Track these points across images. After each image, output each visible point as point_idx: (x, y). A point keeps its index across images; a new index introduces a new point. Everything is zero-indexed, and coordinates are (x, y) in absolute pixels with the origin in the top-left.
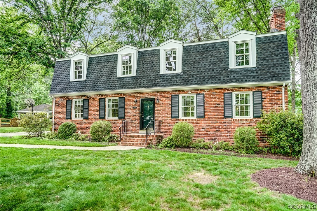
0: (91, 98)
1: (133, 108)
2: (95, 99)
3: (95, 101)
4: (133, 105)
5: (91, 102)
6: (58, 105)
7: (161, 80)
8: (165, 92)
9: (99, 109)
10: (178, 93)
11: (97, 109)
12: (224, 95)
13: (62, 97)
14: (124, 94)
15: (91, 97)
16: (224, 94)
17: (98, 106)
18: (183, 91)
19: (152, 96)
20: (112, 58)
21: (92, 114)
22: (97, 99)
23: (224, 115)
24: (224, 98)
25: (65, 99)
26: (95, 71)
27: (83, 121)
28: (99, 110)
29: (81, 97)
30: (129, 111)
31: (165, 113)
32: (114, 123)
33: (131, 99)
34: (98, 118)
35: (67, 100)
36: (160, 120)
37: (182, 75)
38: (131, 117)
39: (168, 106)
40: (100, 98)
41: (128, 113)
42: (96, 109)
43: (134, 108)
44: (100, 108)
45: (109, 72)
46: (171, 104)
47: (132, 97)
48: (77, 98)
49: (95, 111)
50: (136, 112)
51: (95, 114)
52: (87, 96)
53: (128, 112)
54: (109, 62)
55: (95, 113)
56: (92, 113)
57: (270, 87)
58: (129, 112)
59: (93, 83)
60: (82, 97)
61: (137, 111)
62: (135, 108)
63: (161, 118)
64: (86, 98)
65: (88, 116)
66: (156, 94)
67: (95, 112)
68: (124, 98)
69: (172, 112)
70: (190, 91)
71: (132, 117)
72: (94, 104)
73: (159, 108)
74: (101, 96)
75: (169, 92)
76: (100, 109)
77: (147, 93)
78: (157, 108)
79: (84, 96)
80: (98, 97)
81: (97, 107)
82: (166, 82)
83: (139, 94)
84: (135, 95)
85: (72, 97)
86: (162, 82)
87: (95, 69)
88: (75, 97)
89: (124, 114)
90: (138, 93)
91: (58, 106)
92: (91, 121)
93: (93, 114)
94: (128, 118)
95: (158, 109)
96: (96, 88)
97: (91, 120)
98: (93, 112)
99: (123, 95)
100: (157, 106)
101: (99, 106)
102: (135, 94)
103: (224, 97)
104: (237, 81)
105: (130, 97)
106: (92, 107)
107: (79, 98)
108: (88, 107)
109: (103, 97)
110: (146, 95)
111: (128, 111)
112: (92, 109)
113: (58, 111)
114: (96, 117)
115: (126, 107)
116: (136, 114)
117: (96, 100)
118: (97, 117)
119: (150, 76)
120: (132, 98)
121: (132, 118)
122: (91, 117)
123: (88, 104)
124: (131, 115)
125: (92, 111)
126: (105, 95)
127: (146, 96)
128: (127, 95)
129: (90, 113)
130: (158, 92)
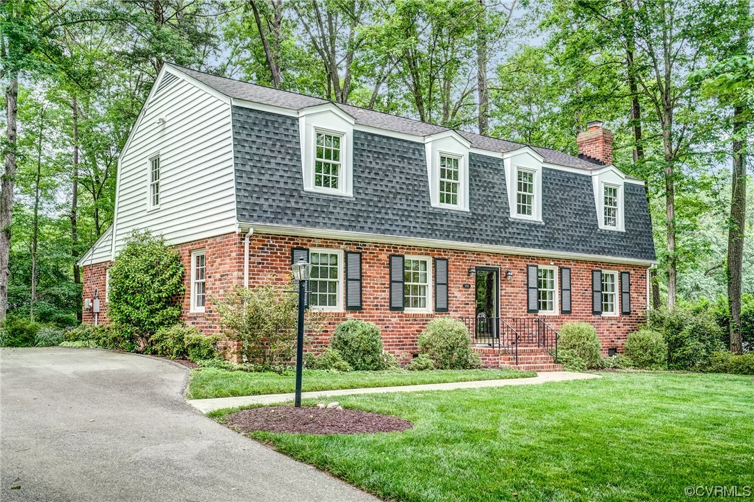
0: (368, 251)
1: (464, 286)
2: (378, 257)
3: (379, 260)
4: (464, 279)
5: (367, 263)
6: (259, 260)
7: (515, 230)
8: (517, 256)
9: (390, 285)
10: (536, 262)
11: (385, 284)
12: (593, 274)
13: (275, 237)
14: (445, 252)
15: (367, 249)
16: (593, 271)
17: (388, 276)
18: (543, 259)
19: (497, 262)
20: (409, 148)
21: (372, 297)
22: (384, 256)
23: (593, 310)
24: (593, 280)
25: (286, 243)
26: (372, 175)
27: (347, 315)
28: (390, 288)
29: (337, 244)
30: (457, 294)
31: (517, 301)
32: (424, 322)
33: (459, 265)
34: (386, 310)
35: (293, 249)
36: (510, 316)
37: (543, 227)
38: (459, 307)
39: (522, 287)
40: (390, 253)
41: (454, 299)
42: (381, 284)
43: (466, 287)
44: (391, 281)
45: (411, 187)
46: (527, 284)
47: (460, 259)
48: (327, 246)
49: (378, 288)
50: (468, 298)
51: (377, 298)
52: (356, 245)
53: (453, 297)
54: (403, 158)
55: (379, 293)
56: (372, 295)
57: (637, 266)
58: (456, 297)
59: (377, 210)
60: (342, 246)
61: (470, 294)
62: (468, 286)
63: (512, 312)
64: (353, 250)
65: (361, 301)
66: (503, 260)
67: (377, 291)
68: (447, 260)
69: (528, 300)
70: (553, 261)
71: (462, 307)
72: (374, 270)
73: (509, 290)
74: (393, 248)
75: (523, 257)
76: (393, 284)
77: (488, 255)
78: (505, 290)
79: (346, 244)
80: (387, 250)
81: (384, 277)
82: (522, 236)
83: (474, 254)
84: (466, 257)
85: (310, 239)
86: (516, 236)
87: (371, 169)
88: (318, 242)
89: (448, 300)
90: (473, 252)
91: (259, 263)
92: (370, 317)
93: (374, 298)
94: (454, 311)
95: (507, 293)
96: (387, 227)
97: (369, 313)
98: (374, 291)
99: (443, 253)
100: (506, 287)
101: (390, 274)
102: (467, 253)
103: (593, 277)
104: (609, 253)
105: (458, 259)
106: (370, 276)
107: (331, 247)
108: (361, 276)
109: (398, 251)
110: (486, 258)
111: (453, 293)
112: (369, 283)
113: (260, 281)
114: (381, 306)
115: (451, 285)
116: (470, 301)
117: (380, 257)
118: (384, 306)
119: (495, 217)
120: (461, 264)
121: (462, 311)
122: (369, 305)
123: (361, 269)
124: (459, 304)
125: (371, 287)
126: (402, 248)
127: (486, 261)
128: (451, 255)
129: (365, 294)
130: (506, 256)
